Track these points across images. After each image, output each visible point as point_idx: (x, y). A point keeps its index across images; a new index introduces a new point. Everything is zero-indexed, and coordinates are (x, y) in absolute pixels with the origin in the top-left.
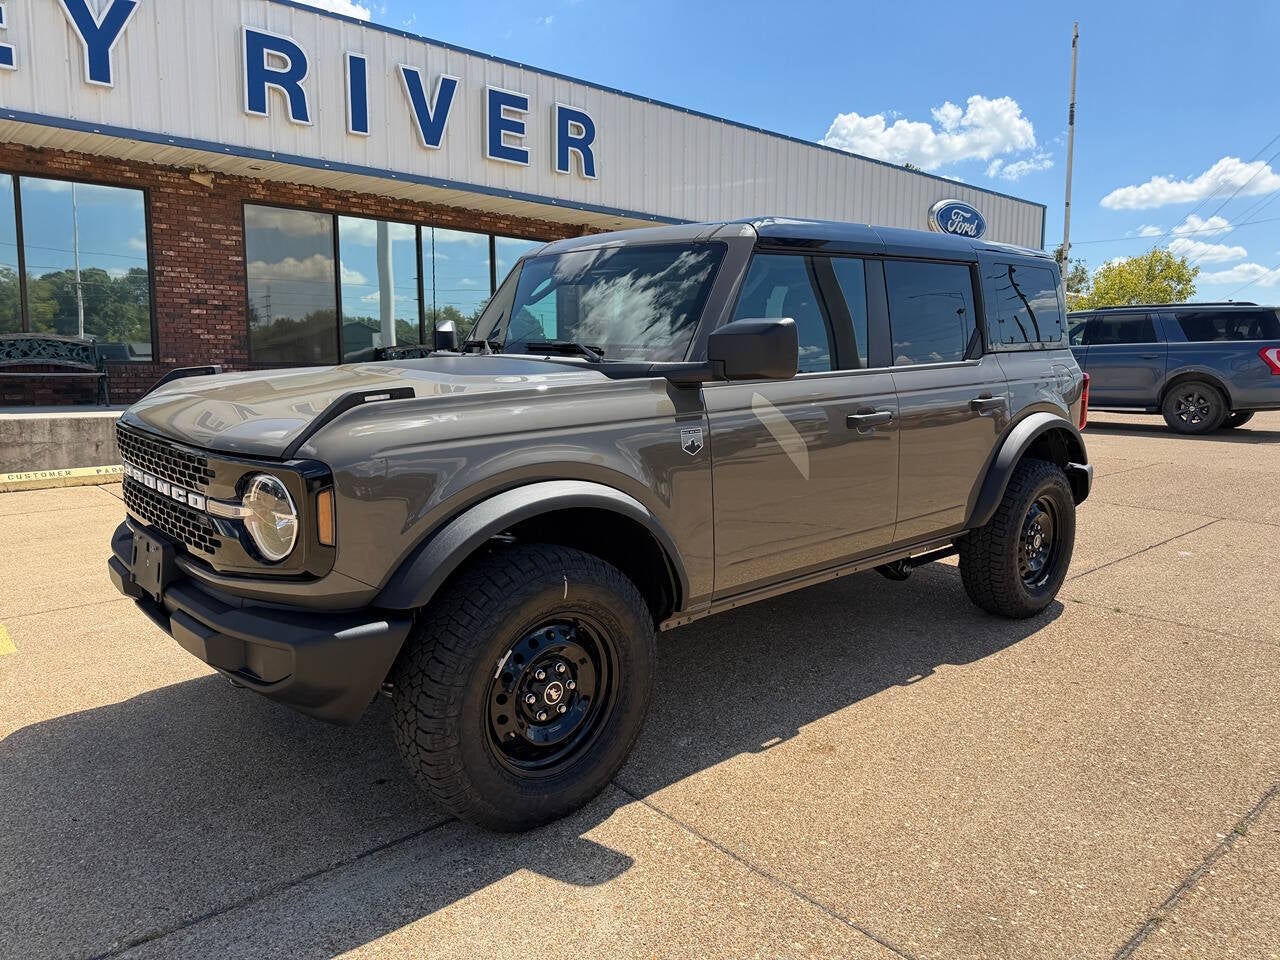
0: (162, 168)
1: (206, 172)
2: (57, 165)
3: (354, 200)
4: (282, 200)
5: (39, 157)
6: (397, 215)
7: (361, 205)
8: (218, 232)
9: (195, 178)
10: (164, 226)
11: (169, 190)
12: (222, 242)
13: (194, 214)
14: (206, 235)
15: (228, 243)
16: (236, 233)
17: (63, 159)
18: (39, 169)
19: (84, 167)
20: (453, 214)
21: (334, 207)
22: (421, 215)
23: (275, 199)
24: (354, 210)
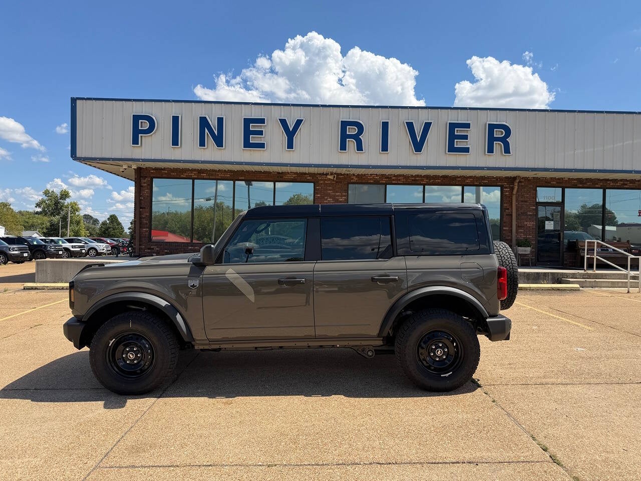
0: (320, 174)
1: (332, 174)
2: (286, 177)
3: (394, 178)
4: (364, 181)
5: (281, 175)
6: (414, 182)
7: (397, 180)
8: (338, 196)
9: (329, 177)
10: (319, 195)
11: (322, 182)
12: (339, 200)
13: (330, 190)
14: (333, 197)
15: (341, 200)
16: (344, 196)
17: (288, 175)
18: (281, 179)
19: (294, 177)
20: (442, 179)
21: (385, 182)
22: (425, 181)
23: (360, 181)
24: (394, 182)
